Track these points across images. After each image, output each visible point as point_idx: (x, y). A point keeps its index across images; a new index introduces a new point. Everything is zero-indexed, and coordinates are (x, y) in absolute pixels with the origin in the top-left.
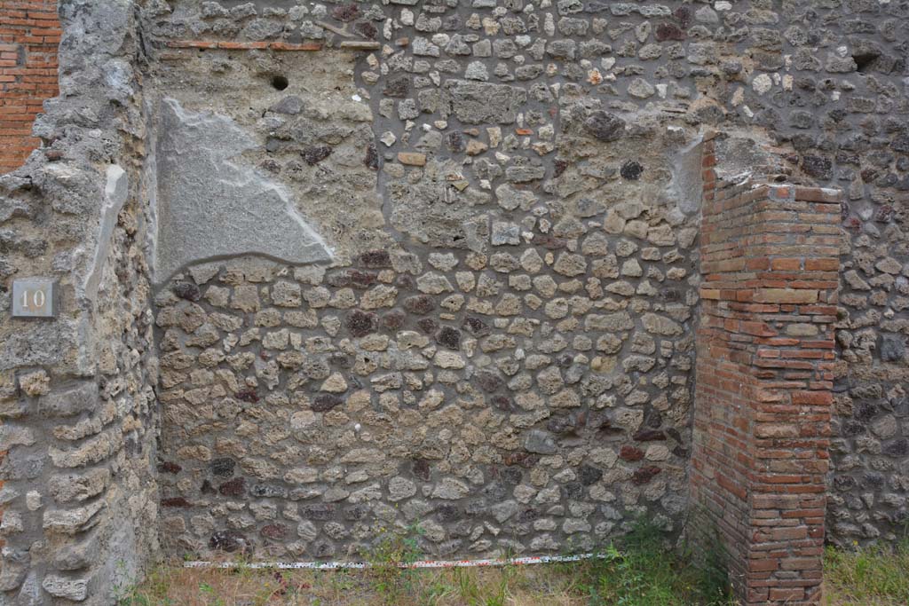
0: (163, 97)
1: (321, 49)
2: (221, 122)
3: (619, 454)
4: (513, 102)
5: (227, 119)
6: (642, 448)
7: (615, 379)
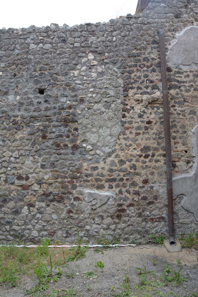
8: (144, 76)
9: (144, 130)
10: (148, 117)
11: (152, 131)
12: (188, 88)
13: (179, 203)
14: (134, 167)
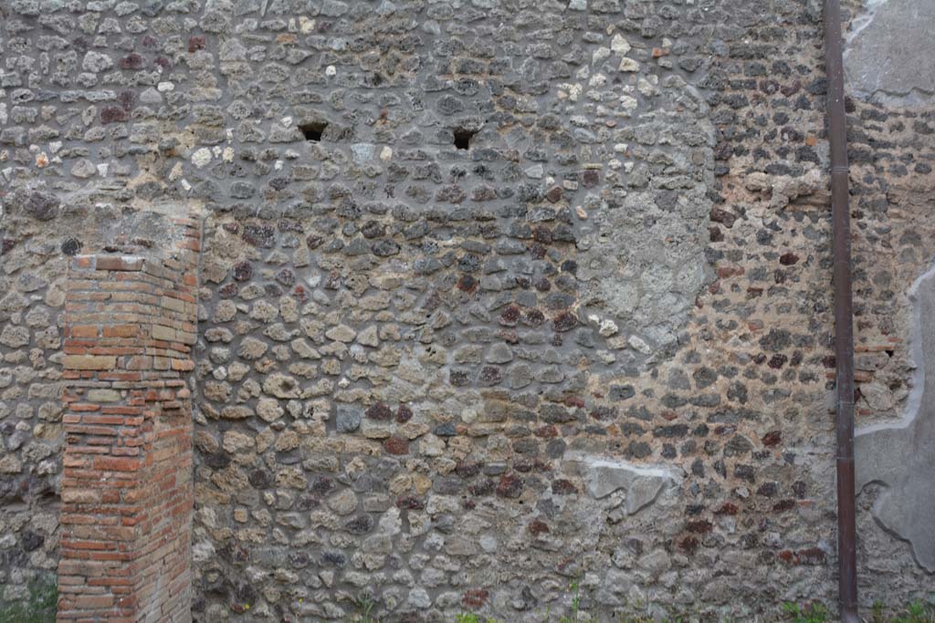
7: (54, 445)
8: (775, 119)
9: (773, 283)
10: (786, 244)
11: (797, 287)
12: (898, 163)
13: (868, 509)
14: (740, 392)
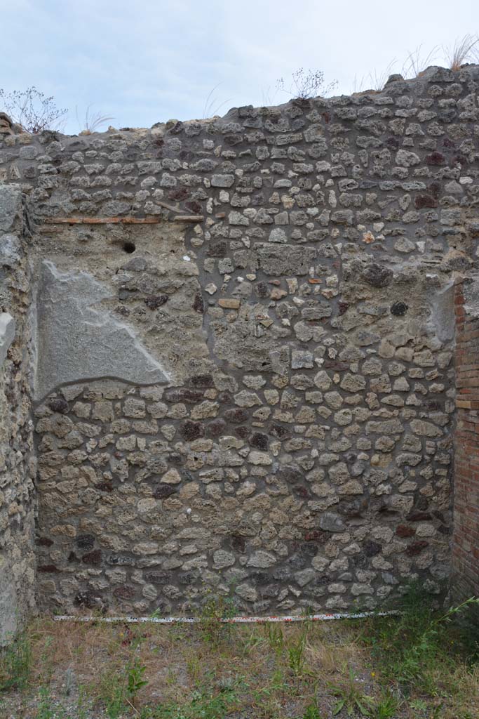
0: (42, 260)
1: (159, 222)
2: (85, 279)
3: (395, 531)
4: (306, 259)
5: (90, 276)
6: (413, 526)
7: (390, 471)
